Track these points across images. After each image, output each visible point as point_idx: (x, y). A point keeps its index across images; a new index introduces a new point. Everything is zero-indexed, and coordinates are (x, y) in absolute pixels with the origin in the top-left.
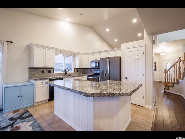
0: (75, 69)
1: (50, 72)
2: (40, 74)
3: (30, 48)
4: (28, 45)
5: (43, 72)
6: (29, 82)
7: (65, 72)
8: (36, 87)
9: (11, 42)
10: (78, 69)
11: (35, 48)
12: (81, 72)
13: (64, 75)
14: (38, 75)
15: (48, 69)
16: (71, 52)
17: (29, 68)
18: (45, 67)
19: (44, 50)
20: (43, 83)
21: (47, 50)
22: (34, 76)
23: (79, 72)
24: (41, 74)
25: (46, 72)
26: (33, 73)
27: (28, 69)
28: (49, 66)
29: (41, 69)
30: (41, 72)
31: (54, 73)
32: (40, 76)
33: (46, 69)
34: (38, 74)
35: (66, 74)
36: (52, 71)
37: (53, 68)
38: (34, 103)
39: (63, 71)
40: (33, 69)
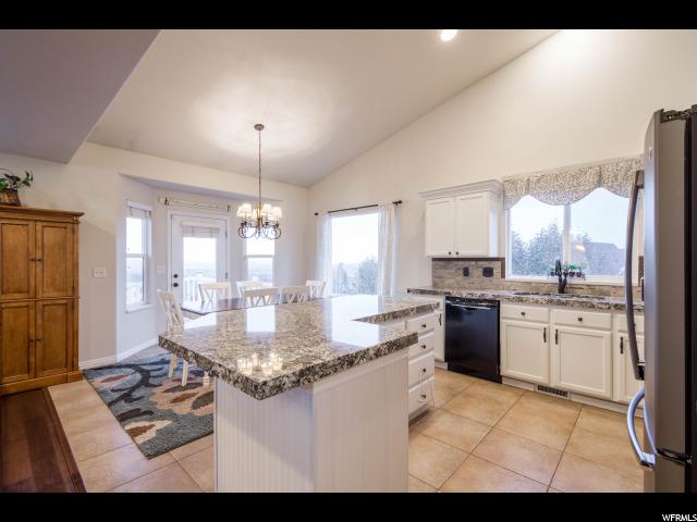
1: (488, 272)
2: (458, 278)
5: (466, 272)
7: (556, 279)
9: (400, 202)
13: (556, 290)
14: (453, 280)
15: (480, 263)
17: (434, 259)
24: (461, 278)
25: (477, 273)
26: (441, 272)
27: (430, 263)
29: (461, 263)
30: (461, 272)
31: (503, 276)
32: (458, 283)
33: (473, 263)
34: (453, 277)
35: (563, 287)
36: (497, 272)
37: (502, 260)
40: (441, 263)
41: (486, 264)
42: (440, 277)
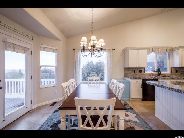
0: (173, 69)
1: (141, 71)
2: (132, 73)
3: (125, 51)
4: (124, 49)
5: (135, 72)
6: (124, 79)
7: (158, 73)
8: (132, 84)
9: (114, 49)
10: (177, 69)
11: (129, 50)
12: (182, 72)
13: (157, 75)
15: (138, 69)
16: (167, 48)
17: (124, 68)
18: (138, 67)
19: (137, 50)
20: (137, 82)
21: (139, 50)
22: (128, 75)
23: (178, 73)
24: (133, 73)
25: (137, 72)
26: (127, 72)
28: (141, 66)
29: (133, 69)
30: (133, 71)
31: (144, 72)
32: (132, 75)
33: (137, 69)
34: (131, 73)
35: (159, 75)
36: (143, 71)
37: (144, 68)
38: (129, 98)
39: (155, 71)
40: (127, 69)
41: (140, 69)
42: (126, 73)
